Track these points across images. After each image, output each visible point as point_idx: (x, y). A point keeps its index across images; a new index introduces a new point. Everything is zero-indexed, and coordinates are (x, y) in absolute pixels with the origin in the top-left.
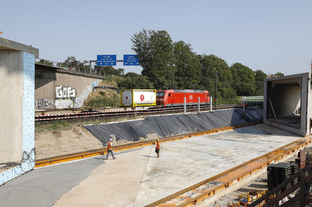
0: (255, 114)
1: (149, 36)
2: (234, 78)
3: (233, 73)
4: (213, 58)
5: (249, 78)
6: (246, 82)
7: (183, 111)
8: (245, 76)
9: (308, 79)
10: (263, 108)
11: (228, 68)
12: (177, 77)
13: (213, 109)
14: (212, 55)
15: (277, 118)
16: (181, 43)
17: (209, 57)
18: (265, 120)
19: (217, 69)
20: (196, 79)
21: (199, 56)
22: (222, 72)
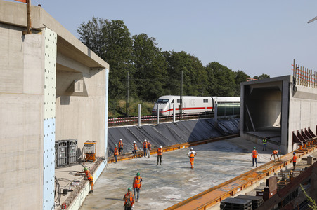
0: (230, 125)
1: (100, 26)
2: (210, 80)
3: (208, 75)
4: (183, 55)
5: (228, 80)
6: (225, 85)
7: (137, 122)
8: (223, 78)
9: (290, 83)
11: (202, 68)
12: (138, 79)
13: (177, 119)
14: (182, 52)
15: (256, 131)
16: (143, 36)
17: (179, 54)
18: (242, 133)
19: (189, 70)
20: (162, 81)
21: (166, 53)
22: (195, 73)
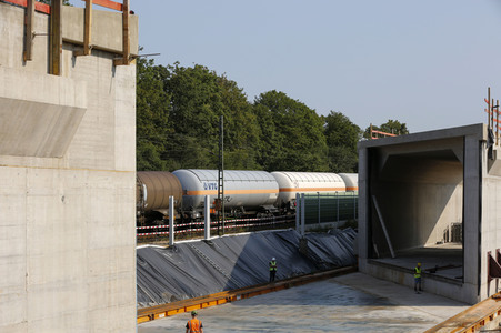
2: (266, 137)
3: (261, 123)
4: (201, 76)
5: (310, 135)
6: (301, 148)
8: (296, 130)
9: (481, 142)
10: (355, 226)
11: (245, 107)
14: (198, 68)
15: (398, 256)
17: (191, 72)
18: (363, 263)
19: (216, 110)
